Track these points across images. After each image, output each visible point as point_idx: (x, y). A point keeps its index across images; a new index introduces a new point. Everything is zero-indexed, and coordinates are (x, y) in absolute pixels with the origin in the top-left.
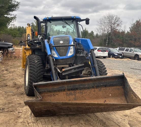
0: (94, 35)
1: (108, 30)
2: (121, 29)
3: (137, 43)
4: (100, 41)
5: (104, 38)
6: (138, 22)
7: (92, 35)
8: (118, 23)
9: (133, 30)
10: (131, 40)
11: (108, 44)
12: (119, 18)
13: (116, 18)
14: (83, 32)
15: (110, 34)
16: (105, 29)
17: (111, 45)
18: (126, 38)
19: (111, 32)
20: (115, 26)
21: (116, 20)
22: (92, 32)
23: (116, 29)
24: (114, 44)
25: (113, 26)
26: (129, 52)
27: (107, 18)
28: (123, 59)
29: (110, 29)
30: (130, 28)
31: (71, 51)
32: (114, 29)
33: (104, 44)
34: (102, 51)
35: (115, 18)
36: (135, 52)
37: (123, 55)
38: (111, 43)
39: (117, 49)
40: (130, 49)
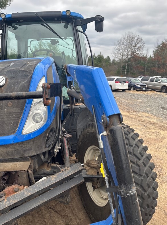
0: (110, 61)
1: (127, 54)
2: (143, 53)
3: (161, 71)
4: (117, 69)
5: (123, 64)
6: (163, 44)
7: (108, 61)
8: (139, 45)
9: (157, 54)
10: (154, 66)
11: (127, 71)
12: (141, 39)
13: (138, 38)
14: (97, 57)
15: (129, 60)
16: (124, 53)
17: (131, 73)
18: (149, 65)
19: (131, 57)
20: (136, 49)
21: (138, 42)
22: (108, 57)
23: (137, 53)
24: (134, 71)
25: (133, 50)
26: (154, 82)
27: (127, 39)
28: (146, 92)
29: (130, 53)
30: (153, 51)
31: (39, 111)
32: (134, 54)
33: (122, 72)
34: (120, 82)
35: (136, 39)
36: (162, 83)
37: (146, 87)
38: (130, 71)
39: (138, 79)
40: (156, 78)
